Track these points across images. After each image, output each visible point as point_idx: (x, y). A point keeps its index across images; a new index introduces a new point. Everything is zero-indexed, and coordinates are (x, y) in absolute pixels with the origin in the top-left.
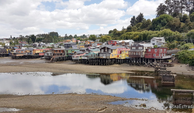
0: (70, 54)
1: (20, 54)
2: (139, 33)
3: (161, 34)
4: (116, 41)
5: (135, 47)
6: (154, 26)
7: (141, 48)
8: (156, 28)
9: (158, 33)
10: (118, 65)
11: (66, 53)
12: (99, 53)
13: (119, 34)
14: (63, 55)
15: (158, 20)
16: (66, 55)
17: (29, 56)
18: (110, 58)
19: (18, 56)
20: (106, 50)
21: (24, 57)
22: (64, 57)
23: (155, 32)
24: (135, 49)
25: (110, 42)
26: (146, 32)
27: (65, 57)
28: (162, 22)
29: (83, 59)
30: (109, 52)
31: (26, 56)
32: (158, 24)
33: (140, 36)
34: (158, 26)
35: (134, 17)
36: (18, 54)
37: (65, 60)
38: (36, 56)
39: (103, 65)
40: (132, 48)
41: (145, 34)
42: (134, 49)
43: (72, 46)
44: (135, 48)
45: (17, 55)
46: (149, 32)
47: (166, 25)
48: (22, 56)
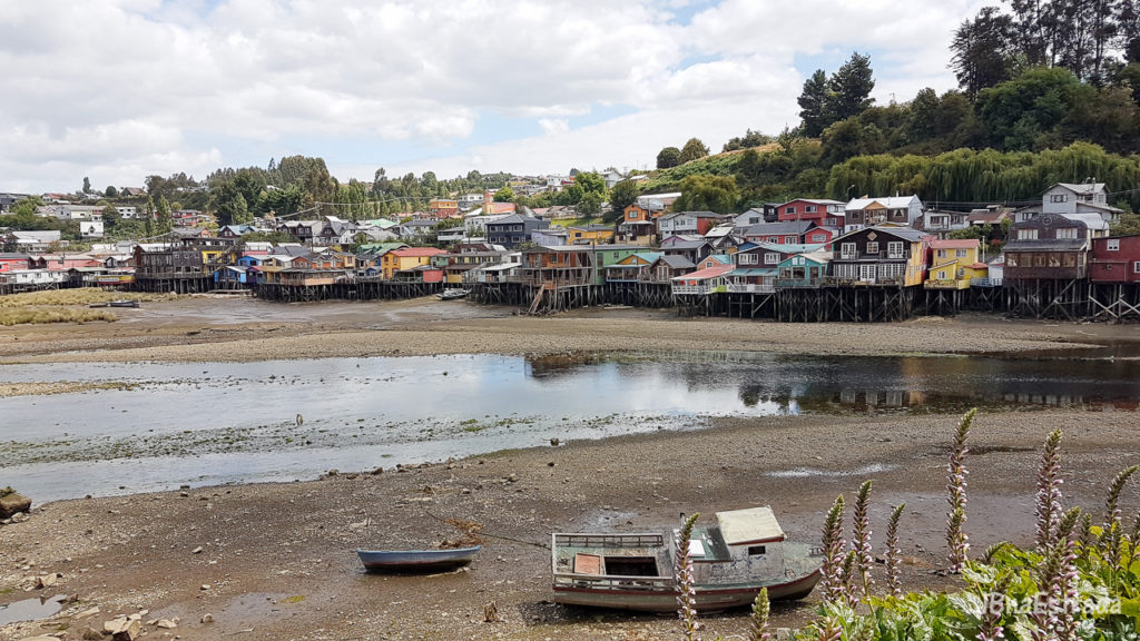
0: (611, 269)
1: (322, 274)
2: (923, 160)
3: (1061, 170)
4: (825, 206)
5: (1036, 232)
6: (994, 128)
7: (1074, 234)
8: (1008, 139)
9: (1038, 164)
10: (939, 318)
11: (595, 268)
12: (831, 263)
13: (782, 168)
14: (584, 274)
15: (1019, 99)
16: (595, 279)
17: (367, 284)
18: (906, 285)
19: (310, 287)
20: (873, 246)
21: (339, 292)
22: (588, 285)
23: (1012, 156)
24: (1036, 237)
25: (790, 211)
26: (965, 156)
27: (592, 287)
28: (1042, 109)
29: (735, 296)
30: (891, 256)
31: (353, 287)
32: (1017, 118)
33: (939, 180)
34: (1020, 126)
35: (819, 76)
36: (310, 275)
37: (593, 304)
38: (412, 285)
39: (865, 320)
40: (1020, 232)
41: (965, 169)
42: (1028, 242)
43: (533, 234)
44: (1034, 235)
45: (308, 282)
46: (982, 154)
47: (1063, 120)
48: (328, 286)
